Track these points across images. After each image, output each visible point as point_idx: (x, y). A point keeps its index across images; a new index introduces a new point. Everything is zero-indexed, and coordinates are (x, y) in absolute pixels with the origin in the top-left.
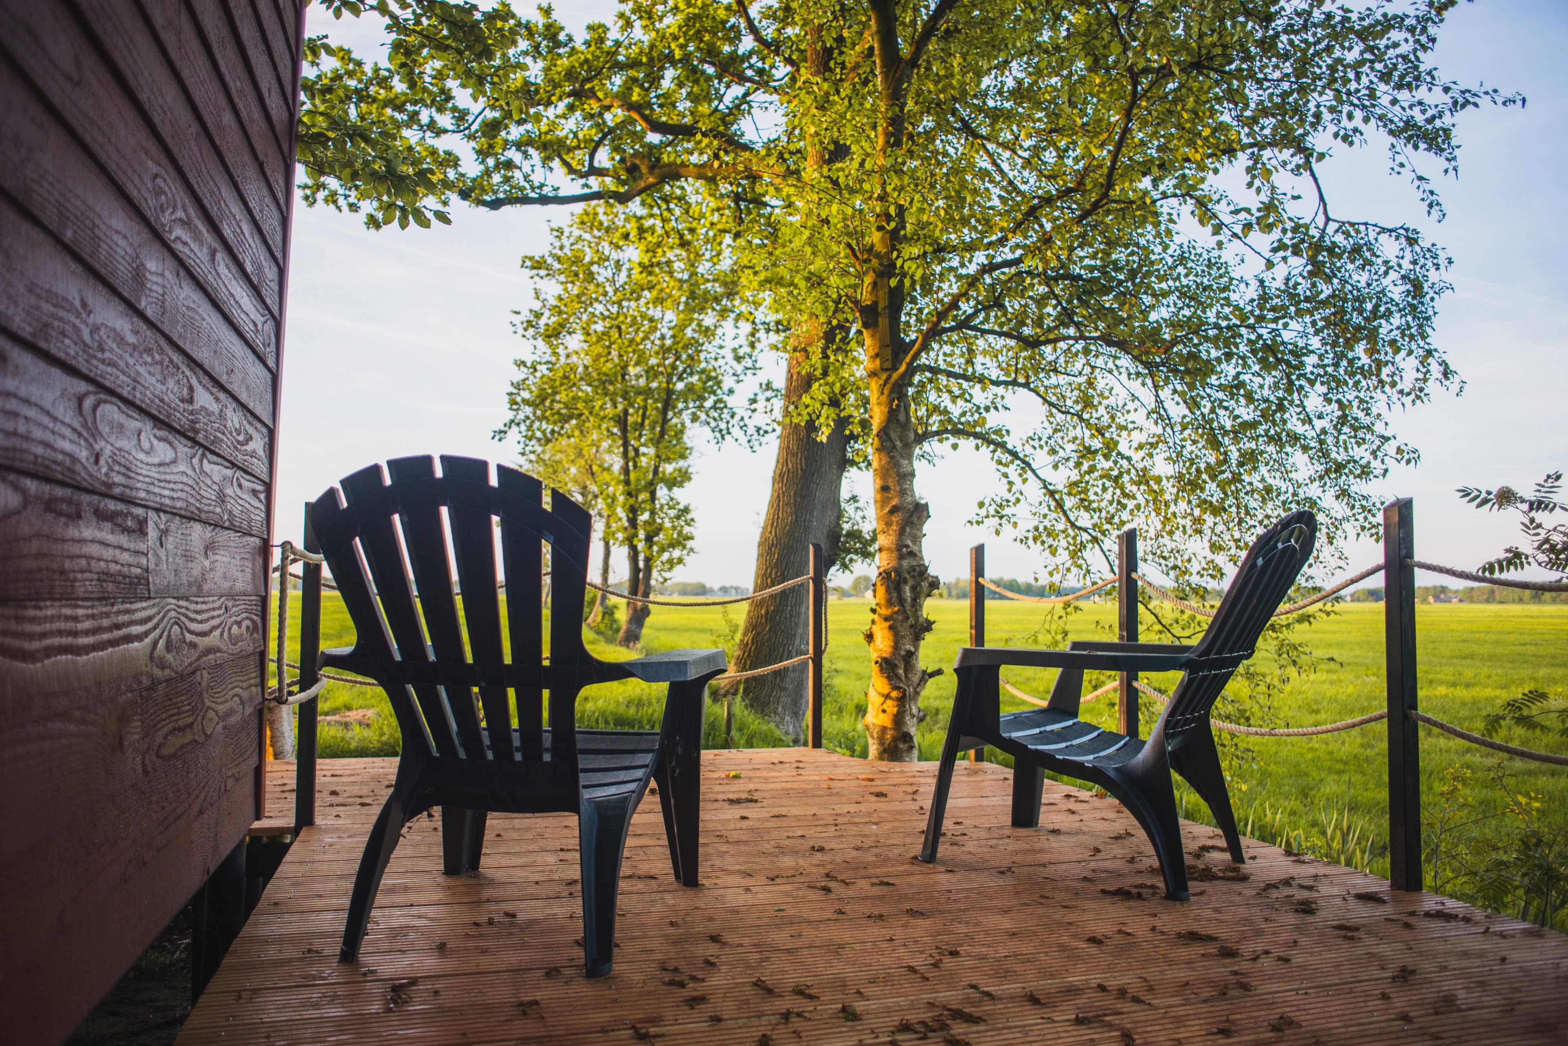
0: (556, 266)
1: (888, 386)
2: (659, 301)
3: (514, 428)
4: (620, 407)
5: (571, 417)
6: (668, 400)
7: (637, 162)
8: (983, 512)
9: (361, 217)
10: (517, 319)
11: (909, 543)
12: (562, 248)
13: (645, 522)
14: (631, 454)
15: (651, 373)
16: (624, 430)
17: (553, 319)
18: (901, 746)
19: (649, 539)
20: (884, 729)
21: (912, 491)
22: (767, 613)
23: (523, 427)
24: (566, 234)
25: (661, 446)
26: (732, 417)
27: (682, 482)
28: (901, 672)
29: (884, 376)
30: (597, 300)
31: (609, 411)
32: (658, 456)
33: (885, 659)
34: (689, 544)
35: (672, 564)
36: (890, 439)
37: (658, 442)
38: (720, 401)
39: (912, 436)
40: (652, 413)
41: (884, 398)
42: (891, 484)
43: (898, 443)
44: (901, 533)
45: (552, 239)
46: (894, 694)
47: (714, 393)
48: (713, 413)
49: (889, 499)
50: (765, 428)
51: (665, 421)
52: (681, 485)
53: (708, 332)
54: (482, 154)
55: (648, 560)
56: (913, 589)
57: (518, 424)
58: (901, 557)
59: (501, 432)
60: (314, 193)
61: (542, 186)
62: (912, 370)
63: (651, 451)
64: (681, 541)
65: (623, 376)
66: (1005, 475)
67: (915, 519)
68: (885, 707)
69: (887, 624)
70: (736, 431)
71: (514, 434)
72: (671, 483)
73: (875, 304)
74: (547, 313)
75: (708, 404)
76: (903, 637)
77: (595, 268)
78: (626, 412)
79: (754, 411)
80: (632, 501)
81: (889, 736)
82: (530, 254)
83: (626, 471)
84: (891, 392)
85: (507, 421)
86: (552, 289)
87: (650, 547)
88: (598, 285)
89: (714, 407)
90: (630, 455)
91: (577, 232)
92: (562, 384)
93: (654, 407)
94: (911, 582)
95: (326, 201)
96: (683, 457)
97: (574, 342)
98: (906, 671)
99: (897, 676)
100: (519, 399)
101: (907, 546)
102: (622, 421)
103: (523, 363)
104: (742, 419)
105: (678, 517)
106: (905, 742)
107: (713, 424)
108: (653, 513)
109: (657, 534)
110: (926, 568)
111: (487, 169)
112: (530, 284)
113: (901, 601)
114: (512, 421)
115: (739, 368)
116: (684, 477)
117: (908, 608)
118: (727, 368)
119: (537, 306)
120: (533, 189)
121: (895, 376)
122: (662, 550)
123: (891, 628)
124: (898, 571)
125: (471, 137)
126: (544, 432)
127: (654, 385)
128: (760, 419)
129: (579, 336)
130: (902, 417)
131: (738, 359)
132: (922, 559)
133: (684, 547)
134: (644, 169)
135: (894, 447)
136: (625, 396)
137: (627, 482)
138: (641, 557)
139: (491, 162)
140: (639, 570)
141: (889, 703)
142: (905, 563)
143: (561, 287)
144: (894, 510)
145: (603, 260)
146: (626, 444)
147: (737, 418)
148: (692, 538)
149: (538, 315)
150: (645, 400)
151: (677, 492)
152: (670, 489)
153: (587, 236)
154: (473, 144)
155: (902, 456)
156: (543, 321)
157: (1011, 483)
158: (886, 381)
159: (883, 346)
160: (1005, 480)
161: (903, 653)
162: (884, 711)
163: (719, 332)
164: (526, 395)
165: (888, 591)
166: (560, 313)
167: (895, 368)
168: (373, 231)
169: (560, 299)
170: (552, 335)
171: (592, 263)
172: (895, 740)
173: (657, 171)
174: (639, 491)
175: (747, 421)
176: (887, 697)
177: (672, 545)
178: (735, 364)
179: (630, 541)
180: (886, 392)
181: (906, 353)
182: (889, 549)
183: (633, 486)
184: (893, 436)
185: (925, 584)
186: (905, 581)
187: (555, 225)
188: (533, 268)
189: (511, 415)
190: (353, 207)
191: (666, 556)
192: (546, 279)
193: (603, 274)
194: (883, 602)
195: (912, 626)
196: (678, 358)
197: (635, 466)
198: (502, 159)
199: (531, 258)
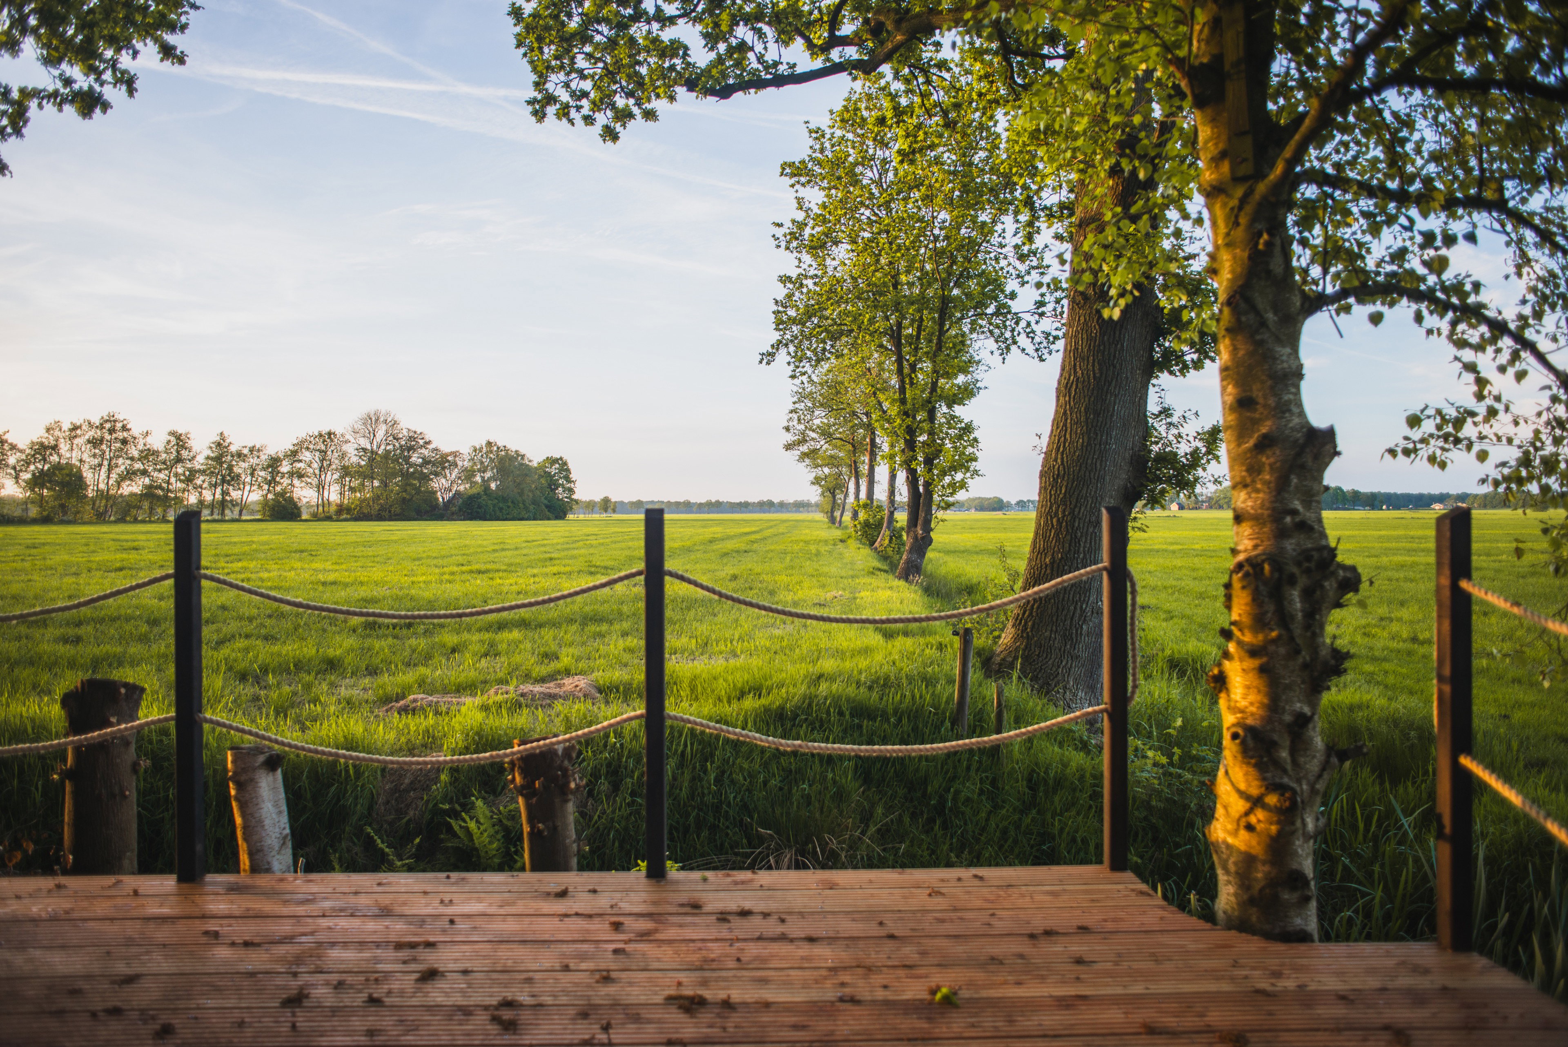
0: (817, 169)
1: (1249, 209)
2: (928, 199)
3: (783, 351)
4: (893, 320)
5: (841, 333)
6: (945, 307)
7: (882, 18)
8: (1416, 434)
9: (597, 129)
10: (779, 232)
11: (1297, 505)
12: (822, 151)
13: (924, 443)
14: (906, 371)
15: (926, 279)
16: (898, 345)
17: (818, 229)
18: (1286, 896)
19: (929, 462)
20: (1249, 860)
21: (1300, 405)
22: (1053, 562)
23: (792, 349)
24: (828, 136)
25: (938, 359)
26: (1017, 323)
27: (962, 399)
28: (1284, 754)
29: (1239, 192)
30: (862, 203)
31: (881, 325)
32: (935, 371)
33: (1250, 730)
34: (973, 465)
35: (955, 487)
36: (1253, 308)
37: (935, 356)
38: (1005, 306)
39: (1297, 301)
40: (928, 324)
41: (1239, 233)
42: (1257, 392)
43: (1270, 316)
44: (1281, 487)
45: (811, 142)
46: (1272, 799)
47: (996, 298)
48: (997, 321)
49: (1255, 422)
50: (1054, 333)
51: (942, 332)
52: (961, 402)
53: (986, 230)
54: (711, 39)
55: (927, 484)
56: (1308, 594)
57: (786, 345)
58: (1281, 534)
59: (769, 354)
60: (543, 107)
61: (776, 64)
62: (1292, 181)
63: (927, 365)
64: (964, 463)
65: (895, 286)
66: (1471, 367)
67: (1308, 459)
68: (1253, 819)
69: (1256, 663)
70: (1023, 340)
71: (782, 356)
72: (953, 400)
73: (1218, 59)
74: (811, 223)
75: (990, 310)
76: (1288, 687)
77: (859, 169)
78: (899, 325)
79: (1042, 315)
80: (909, 421)
81: (1260, 873)
82: (789, 160)
83: (902, 390)
84: (1254, 220)
85: (774, 341)
86: (815, 196)
87: (930, 470)
88: (863, 187)
89: (997, 313)
90: (905, 374)
91: (839, 133)
92: (829, 299)
93: (929, 318)
94: (1303, 581)
95: (558, 116)
96: (964, 370)
97: (842, 252)
98: (1293, 752)
99: (1277, 764)
100: (785, 318)
101: (1294, 512)
102: (896, 335)
103: (789, 279)
104: (1029, 324)
105: (960, 437)
106: (1293, 889)
107: (997, 332)
108: (931, 433)
109: (937, 456)
110: (1333, 552)
111: (719, 56)
112: (791, 194)
113: (1284, 619)
114: (780, 342)
115: (1022, 268)
116: (967, 393)
117: (1297, 631)
118: (1010, 269)
119: (800, 216)
120: (767, 68)
121: (1261, 188)
122: (944, 473)
123: (1263, 670)
124: (1275, 559)
125: (698, 20)
126: (815, 351)
127: (930, 292)
128: (1047, 324)
129: (845, 247)
130: (1276, 266)
131: (1022, 258)
132: (1324, 535)
133: (968, 469)
134: (890, 26)
135: (1263, 324)
136: (897, 306)
137: (903, 401)
138: (921, 482)
139: (722, 47)
140: (919, 495)
141: (1259, 816)
142: (1290, 545)
143: (823, 193)
144: (1265, 444)
145: (866, 160)
146: (900, 361)
147: (1023, 324)
148: (976, 460)
149: (802, 226)
150: (920, 311)
151: (958, 410)
152: (949, 406)
153: (850, 136)
154: (699, 28)
155: (1279, 340)
156: (808, 231)
157: (1481, 382)
158: (1243, 201)
159: (1236, 134)
160: (1470, 377)
161: (1288, 718)
162: (1250, 828)
163: (999, 228)
164: (792, 313)
165: (1256, 600)
166: (825, 221)
167: (1259, 175)
168: (609, 143)
169: (824, 206)
170: (818, 247)
171: (856, 164)
172: (1273, 883)
173: (904, 25)
174: (916, 411)
175: (1034, 326)
176: (1256, 802)
177: (954, 468)
178: (1017, 264)
179: (907, 463)
180: (1243, 220)
181: (1281, 145)
182: (1256, 519)
183: (909, 406)
184: (1261, 302)
185: (1330, 585)
186: (1292, 581)
187: (812, 126)
188: (793, 175)
189: (776, 336)
190: (589, 120)
191: (947, 479)
192: (808, 188)
193: (869, 175)
194: (1246, 620)
195: (1305, 666)
196: (954, 262)
197: (912, 384)
198: (734, 42)
199: (791, 165)
